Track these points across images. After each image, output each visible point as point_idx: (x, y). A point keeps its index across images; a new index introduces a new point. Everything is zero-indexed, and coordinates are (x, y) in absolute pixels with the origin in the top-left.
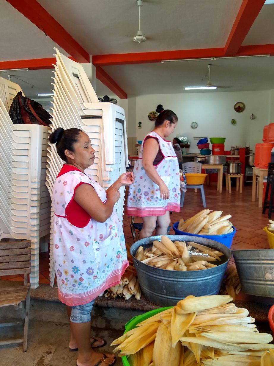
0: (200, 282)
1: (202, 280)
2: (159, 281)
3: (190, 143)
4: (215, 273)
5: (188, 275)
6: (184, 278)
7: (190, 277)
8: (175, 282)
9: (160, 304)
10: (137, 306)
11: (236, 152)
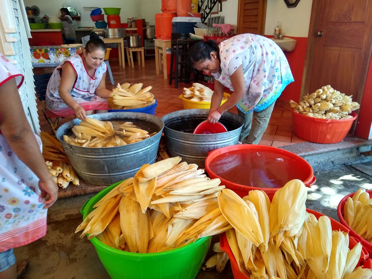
0: (141, 152)
1: (143, 150)
2: (100, 160)
3: (80, 15)
4: (153, 141)
5: (130, 148)
6: (126, 151)
7: (132, 150)
8: (117, 158)
9: (103, 183)
10: (77, 191)
11: (133, 24)
